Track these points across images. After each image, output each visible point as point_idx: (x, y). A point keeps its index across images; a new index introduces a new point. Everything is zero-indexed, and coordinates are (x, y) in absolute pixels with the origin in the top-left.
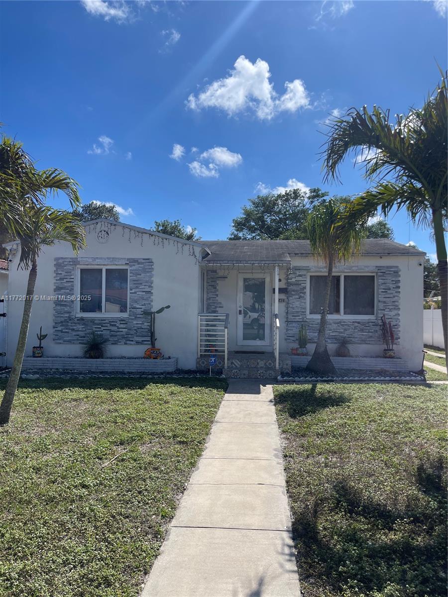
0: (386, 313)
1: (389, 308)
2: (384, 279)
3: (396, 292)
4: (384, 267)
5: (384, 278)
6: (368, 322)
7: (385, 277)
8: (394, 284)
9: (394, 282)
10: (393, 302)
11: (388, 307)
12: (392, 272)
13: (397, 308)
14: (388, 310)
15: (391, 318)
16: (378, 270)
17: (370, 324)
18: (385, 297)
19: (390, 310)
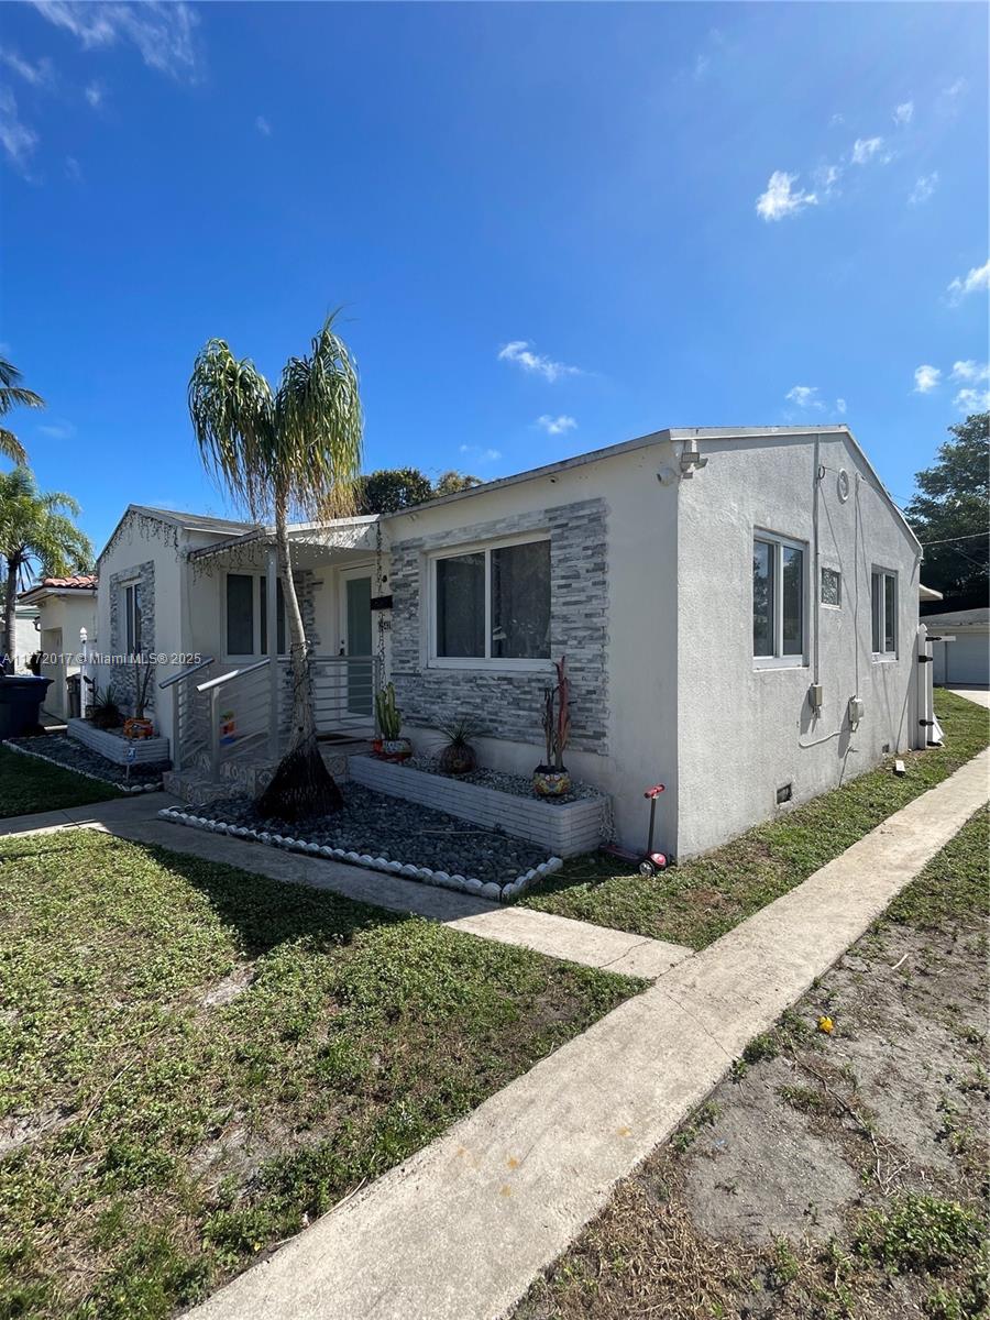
0: (569, 651)
1: (575, 638)
2: (565, 547)
3: (594, 584)
4: (564, 508)
5: (565, 543)
6: (530, 681)
7: (567, 538)
8: (588, 557)
9: (590, 552)
10: (587, 615)
11: (574, 633)
12: (586, 521)
13: (597, 634)
14: (575, 642)
15: (582, 669)
16: (550, 519)
17: (533, 684)
18: (565, 604)
19: (581, 643)
